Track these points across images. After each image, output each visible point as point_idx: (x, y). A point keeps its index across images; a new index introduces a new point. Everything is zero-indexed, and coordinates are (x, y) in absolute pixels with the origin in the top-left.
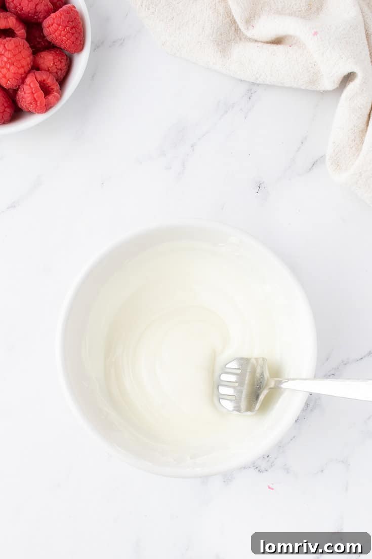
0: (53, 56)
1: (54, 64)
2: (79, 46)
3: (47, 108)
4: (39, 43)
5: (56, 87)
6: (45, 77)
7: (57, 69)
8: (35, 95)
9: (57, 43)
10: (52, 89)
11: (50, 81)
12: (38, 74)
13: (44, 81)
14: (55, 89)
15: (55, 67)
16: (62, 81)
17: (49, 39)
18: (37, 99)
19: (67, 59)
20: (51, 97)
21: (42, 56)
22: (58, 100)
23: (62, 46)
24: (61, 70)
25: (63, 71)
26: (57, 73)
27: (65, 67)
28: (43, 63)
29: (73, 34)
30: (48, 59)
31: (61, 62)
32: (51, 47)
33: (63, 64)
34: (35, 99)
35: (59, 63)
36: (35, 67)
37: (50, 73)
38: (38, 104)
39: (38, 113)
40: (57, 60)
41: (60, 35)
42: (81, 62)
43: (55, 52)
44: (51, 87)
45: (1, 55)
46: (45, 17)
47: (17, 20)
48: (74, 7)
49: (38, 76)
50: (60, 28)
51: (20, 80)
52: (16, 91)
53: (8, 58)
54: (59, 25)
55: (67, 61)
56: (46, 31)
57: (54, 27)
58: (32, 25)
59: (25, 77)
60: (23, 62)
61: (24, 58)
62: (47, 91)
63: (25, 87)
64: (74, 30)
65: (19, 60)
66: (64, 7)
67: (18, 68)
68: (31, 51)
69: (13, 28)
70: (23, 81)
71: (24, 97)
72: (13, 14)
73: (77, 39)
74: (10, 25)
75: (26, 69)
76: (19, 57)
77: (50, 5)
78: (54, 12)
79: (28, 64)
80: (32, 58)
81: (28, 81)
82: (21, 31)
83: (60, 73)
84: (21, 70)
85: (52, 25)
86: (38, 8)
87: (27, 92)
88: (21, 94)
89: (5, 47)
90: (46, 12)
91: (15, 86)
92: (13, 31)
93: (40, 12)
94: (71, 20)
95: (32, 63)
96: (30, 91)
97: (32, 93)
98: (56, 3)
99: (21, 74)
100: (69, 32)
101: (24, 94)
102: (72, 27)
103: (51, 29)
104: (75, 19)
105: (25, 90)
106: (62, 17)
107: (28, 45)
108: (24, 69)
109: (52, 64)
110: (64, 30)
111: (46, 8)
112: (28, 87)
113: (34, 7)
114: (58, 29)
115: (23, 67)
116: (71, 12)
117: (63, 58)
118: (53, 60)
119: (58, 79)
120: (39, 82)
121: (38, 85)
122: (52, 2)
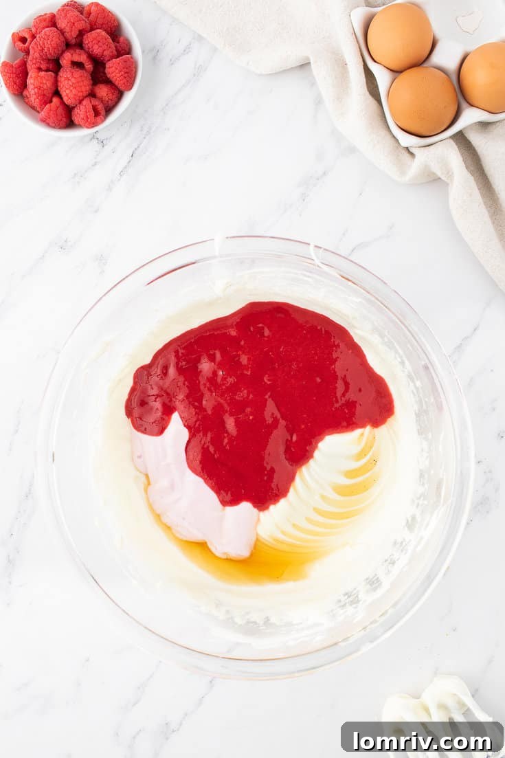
0: (108, 89)
1: (107, 95)
2: (130, 86)
3: (93, 125)
4: (101, 77)
5: (103, 112)
6: (97, 103)
7: (109, 99)
8: (88, 114)
9: (113, 80)
11: (100, 107)
12: (93, 100)
13: (96, 105)
14: (102, 114)
15: (107, 97)
16: (109, 110)
17: (108, 76)
18: (89, 117)
19: (119, 93)
20: (98, 119)
21: (100, 87)
22: (102, 121)
23: (116, 84)
24: (111, 100)
25: (113, 102)
26: (108, 101)
27: (116, 99)
28: (99, 92)
29: (125, 78)
30: (103, 91)
32: (108, 82)
33: (114, 96)
34: (87, 116)
35: (112, 95)
36: (92, 95)
37: (102, 101)
38: (89, 120)
39: (88, 127)
41: (116, 76)
42: (129, 97)
43: (110, 87)
44: (100, 112)
45: (69, 80)
46: (109, 60)
47: (88, 57)
48: (132, 58)
49: (92, 101)
50: (117, 71)
51: (78, 101)
52: (73, 108)
53: (73, 83)
54: (117, 69)
55: (120, 95)
56: (107, 71)
57: (113, 69)
58: (98, 64)
59: (83, 100)
60: (84, 89)
61: (85, 86)
62: (97, 113)
63: (81, 107)
64: (126, 75)
65: (81, 87)
66: (124, 57)
67: (79, 92)
68: (91, 82)
69: (84, 62)
70: (80, 102)
71: (79, 114)
72: (86, 52)
73: (128, 81)
74: (82, 60)
75: (85, 94)
76: (81, 84)
77: (115, 53)
78: (116, 58)
79: (86, 91)
80: (91, 87)
81: (84, 102)
82: (89, 66)
83: (110, 102)
84: (81, 94)
85: (112, 67)
86: (105, 53)
87: (83, 111)
88: (77, 111)
89: (73, 75)
90: (110, 57)
91: (74, 104)
92: (84, 64)
93: (106, 56)
94: (126, 67)
95: (90, 91)
96: (85, 110)
97: (87, 112)
98: (120, 51)
99: (79, 97)
100: (123, 76)
101: (79, 111)
102: (126, 72)
103: (111, 70)
104: (130, 67)
105: (81, 109)
106: (121, 64)
107: (90, 78)
108: (83, 94)
109: (105, 95)
110: (119, 73)
111: (111, 54)
112: (83, 107)
113: (102, 51)
114: (115, 71)
115: (82, 92)
116: (128, 61)
117: (116, 92)
118: (108, 92)
119: (107, 106)
120: (92, 105)
121: (91, 107)
122: (117, 50)
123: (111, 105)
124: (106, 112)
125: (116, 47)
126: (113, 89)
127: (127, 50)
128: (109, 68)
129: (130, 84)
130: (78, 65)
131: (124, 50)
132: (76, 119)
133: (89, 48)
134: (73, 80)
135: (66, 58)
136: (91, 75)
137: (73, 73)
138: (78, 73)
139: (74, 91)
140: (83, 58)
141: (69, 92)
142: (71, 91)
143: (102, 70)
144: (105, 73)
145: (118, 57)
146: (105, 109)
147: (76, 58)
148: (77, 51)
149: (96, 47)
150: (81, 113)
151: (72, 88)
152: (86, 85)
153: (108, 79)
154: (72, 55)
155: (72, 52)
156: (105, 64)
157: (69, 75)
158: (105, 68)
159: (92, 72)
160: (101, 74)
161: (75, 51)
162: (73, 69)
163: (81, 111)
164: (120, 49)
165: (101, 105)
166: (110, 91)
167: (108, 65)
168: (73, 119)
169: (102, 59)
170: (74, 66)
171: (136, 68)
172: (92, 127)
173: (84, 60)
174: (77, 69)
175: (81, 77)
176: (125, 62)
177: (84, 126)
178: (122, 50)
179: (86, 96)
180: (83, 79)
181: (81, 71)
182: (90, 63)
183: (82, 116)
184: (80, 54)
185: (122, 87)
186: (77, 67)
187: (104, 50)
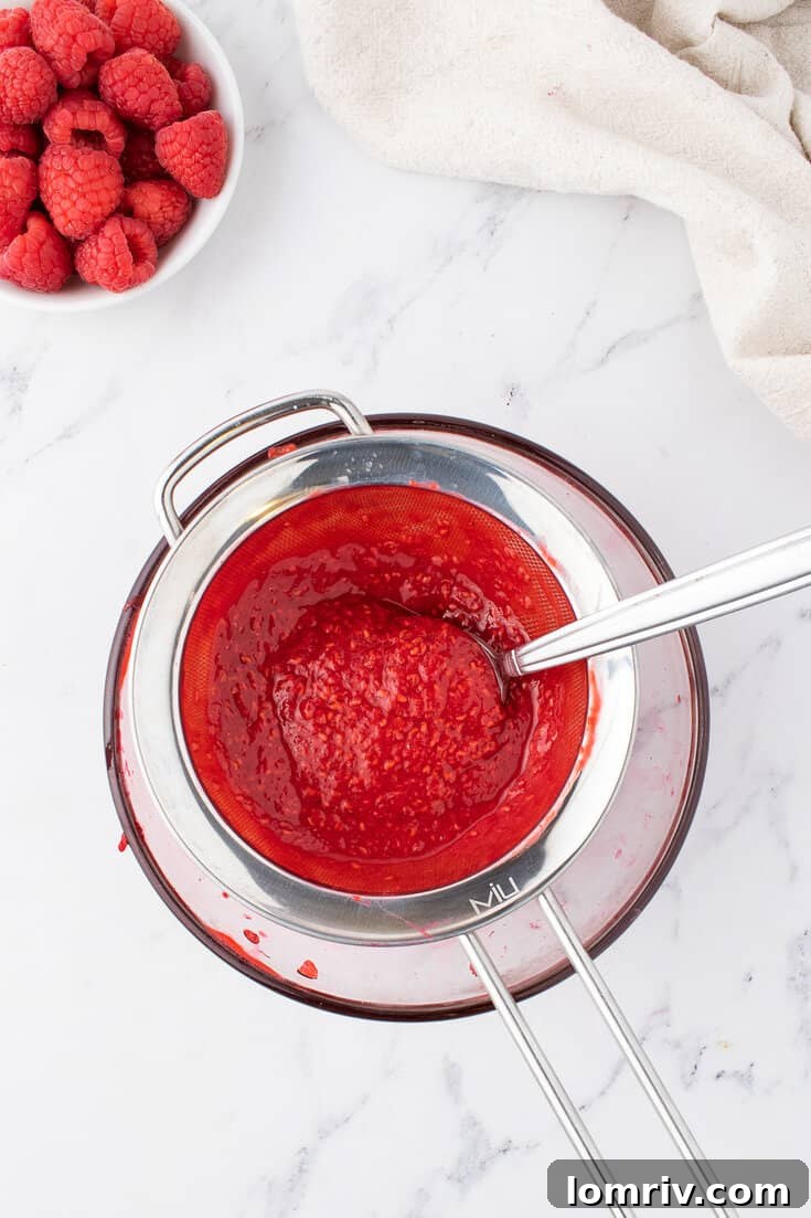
0: (163, 195)
1: (161, 208)
2: (214, 186)
3: (130, 283)
4: (145, 164)
5: (152, 252)
6: (138, 231)
7: (165, 219)
8: (118, 258)
9: (175, 174)
10: (145, 254)
11: (146, 239)
12: (128, 222)
13: (135, 236)
14: (151, 255)
15: (161, 215)
16: (166, 242)
17: (164, 163)
18: (120, 264)
19: (187, 204)
20: (142, 268)
21: (144, 191)
22: (151, 274)
23: (183, 182)
24: (171, 221)
25: (174, 225)
26: (163, 225)
27: (181, 218)
28: (142, 204)
29: (205, 167)
30: (151, 200)
31: (175, 207)
32: (162, 177)
33: (177, 212)
34: (116, 264)
35: (171, 208)
36: (125, 210)
37: (149, 227)
38: (120, 274)
39: (115, 290)
40: (166, 204)
41: (181, 164)
42: (212, 214)
43: (169, 188)
44: (145, 251)
45: (68, 175)
46: (164, 125)
47: (111, 118)
48: (219, 117)
49: (127, 227)
50: (184, 152)
51: (92, 227)
52: (79, 243)
53: (79, 185)
54: (184, 146)
55: (187, 207)
56: (159, 150)
57: (174, 146)
58: (138, 131)
59: (103, 224)
60: (104, 197)
61: (106, 189)
62: (138, 256)
63: (99, 240)
64: (208, 159)
65: (97, 192)
66: (200, 115)
67: (93, 205)
68: (122, 178)
69: (103, 132)
70: (97, 229)
71: (95, 257)
72: (107, 106)
73: (210, 175)
74: (99, 128)
75: (108, 209)
76: (97, 185)
77: (178, 105)
78: (181, 120)
79: (111, 202)
80: (120, 191)
81: (108, 230)
82: (115, 140)
83: (168, 226)
84: (98, 210)
85: (172, 142)
86: (156, 107)
87: (104, 249)
88: (89, 250)
89: (76, 163)
90: (167, 117)
91: (81, 235)
92: (103, 136)
93: (157, 115)
94: (206, 141)
95: (118, 202)
96: (110, 250)
97: (114, 253)
98: (190, 101)
99: (95, 217)
100: (198, 162)
101: (95, 251)
102: (206, 155)
103: (169, 150)
104: (215, 140)
105: (100, 245)
106: (193, 133)
107: (120, 168)
108: (103, 209)
109: (156, 209)
110: (191, 157)
111: (168, 110)
112: (104, 240)
113: (147, 103)
114: (179, 152)
115: (100, 204)
116: (210, 126)
117: (180, 200)
118: (162, 201)
119: (162, 236)
120: (127, 237)
121: (126, 241)
122: (182, 99)
123: (171, 233)
124: (159, 248)
125: (179, 90)
126: (175, 194)
127: (206, 99)
128: (165, 144)
129: (215, 180)
130: (90, 138)
131: (197, 97)
132: (86, 275)
133: (114, 96)
134: (79, 177)
135: (60, 123)
136: (121, 161)
137: (76, 158)
138: (89, 158)
139: (81, 205)
140: (101, 121)
141: (69, 206)
142: (74, 203)
143: (146, 147)
144: (154, 156)
145: (184, 116)
146: (156, 243)
147: (84, 122)
148: (87, 103)
149: (132, 94)
150: (101, 256)
151: (75, 197)
152: (109, 188)
153: (163, 169)
154: (74, 114)
155: (74, 106)
156: (153, 133)
157: (68, 165)
158: (153, 143)
159: (123, 154)
160: (144, 158)
161: (82, 102)
162: (77, 148)
163: (99, 250)
164: (191, 97)
165: (147, 234)
166: (167, 200)
167: (163, 136)
168: (78, 269)
169: (146, 121)
170: (77, 142)
171: (230, 142)
172: (128, 288)
173: (103, 127)
174: (87, 149)
175: (98, 166)
176: (204, 128)
177: (108, 286)
178: (195, 97)
179: (112, 215)
180: (102, 173)
181: (96, 152)
182: (117, 131)
183: (102, 263)
184: (94, 112)
185: (195, 187)
186: (85, 145)
187: (153, 101)
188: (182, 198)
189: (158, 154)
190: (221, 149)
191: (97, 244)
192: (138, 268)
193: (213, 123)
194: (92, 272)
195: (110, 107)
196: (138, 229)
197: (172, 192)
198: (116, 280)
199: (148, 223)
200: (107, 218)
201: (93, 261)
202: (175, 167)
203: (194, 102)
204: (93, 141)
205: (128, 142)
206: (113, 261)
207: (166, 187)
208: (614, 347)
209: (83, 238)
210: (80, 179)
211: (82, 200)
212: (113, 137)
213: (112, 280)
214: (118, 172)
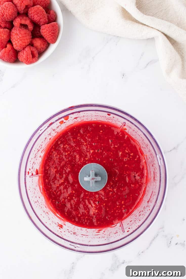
0: (41, 42)
1: (40, 45)
2: (54, 41)
4: (38, 33)
6: (34, 50)
7: (41, 48)
9: (45, 37)
12: (32, 47)
13: (33, 51)
14: (37, 56)
16: (41, 54)
17: (42, 34)
18: (29, 58)
21: (37, 40)
22: (36, 61)
23: (46, 39)
25: (43, 49)
26: (40, 49)
27: (45, 48)
28: (36, 43)
30: (38, 43)
31: (44, 45)
32: (41, 37)
33: (44, 46)
34: (28, 58)
36: (31, 44)
37: (37, 49)
38: (28, 60)
39: (27, 64)
40: (42, 44)
42: (53, 48)
43: (43, 40)
44: (35, 55)
45: (18, 35)
46: (43, 25)
47: (30, 22)
48: (57, 24)
49: (31, 49)
51: (22, 48)
52: (19, 51)
53: (20, 37)
54: (47, 30)
55: (47, 45)
56: (41, 31)
57: (45, 30)
58: (36, 26)
59: (25, 47)
60: (26, 41)
61: (27, 39)
62: (33, 56)
63: (24, 51)
64: (53, 34)
65: (24, 40)
66: (52, 23)
67: (23, 43)
68: (31, 37)
69: (28, 25)
70: (24, 49)
71: (23, 55)
72: (29, 19)
73: (53, 38)
74: (27, 24)
75: (27, 44)
76: (24, 38)
77: (47, 20)
78: (47, 24)
79: (28, 42)
80: (31, 40)
81: (26, 49)
82: (31, 27)
83: (42, 49)
84: (24, 44)
85: (44, 29)
86: (41, 20)
87: (25, 54)
88: (21, 54)
89: (20, 32)
90: (44, 23)
91: (19, 50)
92: (28, 26)
93: (42, 22)
94: (53, 30)
95: (30, 42)
96: (26, 54)
97: (27, 55)
98: (50, 19)
99: (23, 46)
100: (51, 35)
101: (23, 54)
102: (53, 33)
103: (43, 31)
104: (55, 30)
105: (24, 53)
106: (50, 28)
107: (31, 34)
108: (25, 44)
109: (39, 45)
110: (49, 33)
111: (45, 21)
112: (25, 52)
113: (39, 19)
114: (46, 32)
115: (25, 43)
116: (54, 26)
117: (45, 43)
118: (41, 43)
119: (40, 52)
120: (31, 51)
121: (31, 52)
122: (48, 19)
123: (42, 51)
124: (39, 54)
125: (48, 16)
126: (44, 42)
127: (54, 18)
128: (43, 29)
129: (54, 39)
130: (24, 26)
132: (20, 59)
133: (31, 17)
135: (17, 22)
136: (32, 32)
137: (20, 31)
138: (23, 31)
140: (27, 22)
141: (17, 42)
142: (18, 42)
143: (38, 30)
146: (38, 53)
147: (23, 22)
149: (36, 16)
151: (19, 40)
152: (28, 39)
153: (42, 35)
154: (21, 20)
155: (21, 18)
156: (40, 26)
157: (18, 32)
158: (40, 29)
159: (32, 31)
160: (37, 32)
161: (23, 17)
162: (21, 28)
163: (24, 54)
164: (50, 18)
165: (36, 51)
166: (42, 43)
167: (42, 27)
168: (18, 58)
169: (39, 23)
170: (21, 27)
171: (59, 30)
172: (30, 64)
173: (28, 24)
174: (23, 29)
175: (25, 33)
176: (53, 27)
177: (25, 63)
178: (52, 18)
179: (28, 45)
180: (26, 35)
181: (25, 30)
182: (31, 25)
183: (24, 57)
184: (26, 20)
185: (49, 41)
186: (23, 28)
187: (41, 19)
188: (46, 43)
189: (41, 32)
190: (56, 32)
191: (23, 52)
192: (33, 59)
193: (55, 25)
194: (22, 59)
195: (30, 19)
196: (34, 49)
197: (44, 41)
198: (27, 62)
199: (37, 48)
200: (27, 46)
201: (22, 56)
202: (45, 35)
203: (51, 19)
204: (25, 27)
205: (34, 28)
206: (27, 57)
207: (42, 40)
208: (148, 63)
209: (20, 50)
210: (20, 36)
211: (20, 41)
212: (30, 27)
213: (26, 61)
214: (30, 35)
